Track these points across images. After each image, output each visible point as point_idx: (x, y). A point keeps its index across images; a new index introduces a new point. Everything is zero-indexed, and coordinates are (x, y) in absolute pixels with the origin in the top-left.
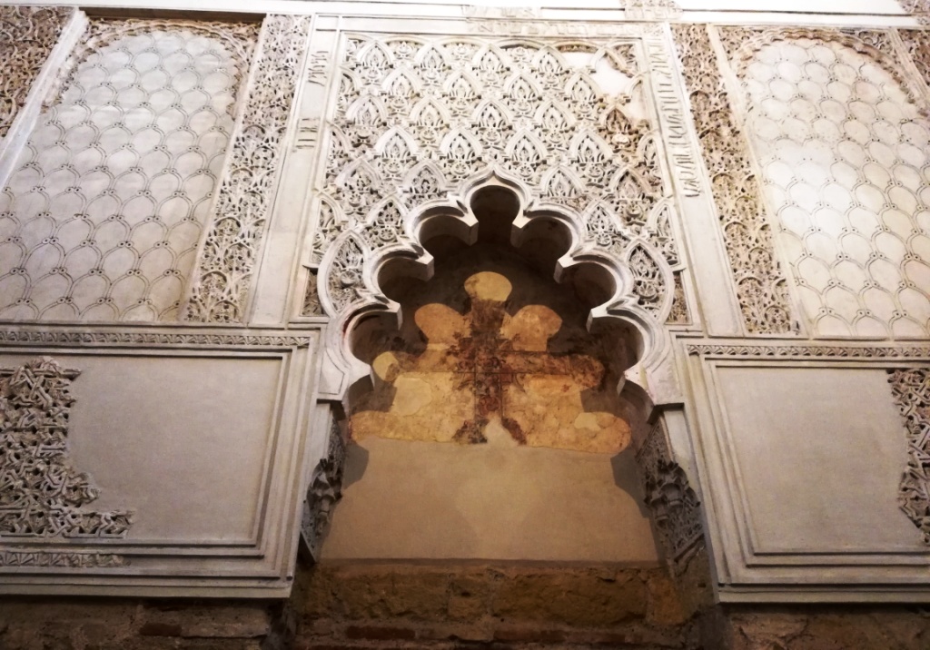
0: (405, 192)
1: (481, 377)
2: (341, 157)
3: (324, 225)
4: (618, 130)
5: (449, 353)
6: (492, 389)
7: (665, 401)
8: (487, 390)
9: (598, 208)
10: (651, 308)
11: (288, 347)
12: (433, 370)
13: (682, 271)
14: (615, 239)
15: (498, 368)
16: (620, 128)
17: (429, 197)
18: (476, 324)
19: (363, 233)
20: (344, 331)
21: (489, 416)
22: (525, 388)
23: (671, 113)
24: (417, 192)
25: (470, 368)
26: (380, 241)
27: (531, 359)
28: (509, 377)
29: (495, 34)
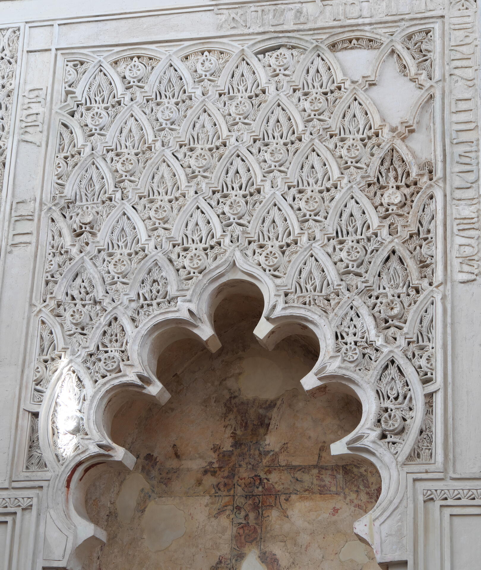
0: (131, 301)
1: (240, 501)
2: (62, 254)
3: (45, 352)
4: (392, 183)
5: (206, 472)
6: (252, 516)
7: (389, 558)
8: (246, 517)
9: (352, 308)
10: (394, 443)
11: (12, 510)
12: (187, 494)
13: (436, 392)
14: (366, 351)
15: (260, 489)
16: (396, 179)
17: (158, 304)
18: (238, 432)
19: (85, 362)
20: (68, 486)
21: (246, 550)
22: (289, 513)
23: (461, 149)
24: (145, 299)
25: (229, 490)
26: (103, 371)
27: (298, 475)
28: (271, 500)
29: (251, 31)
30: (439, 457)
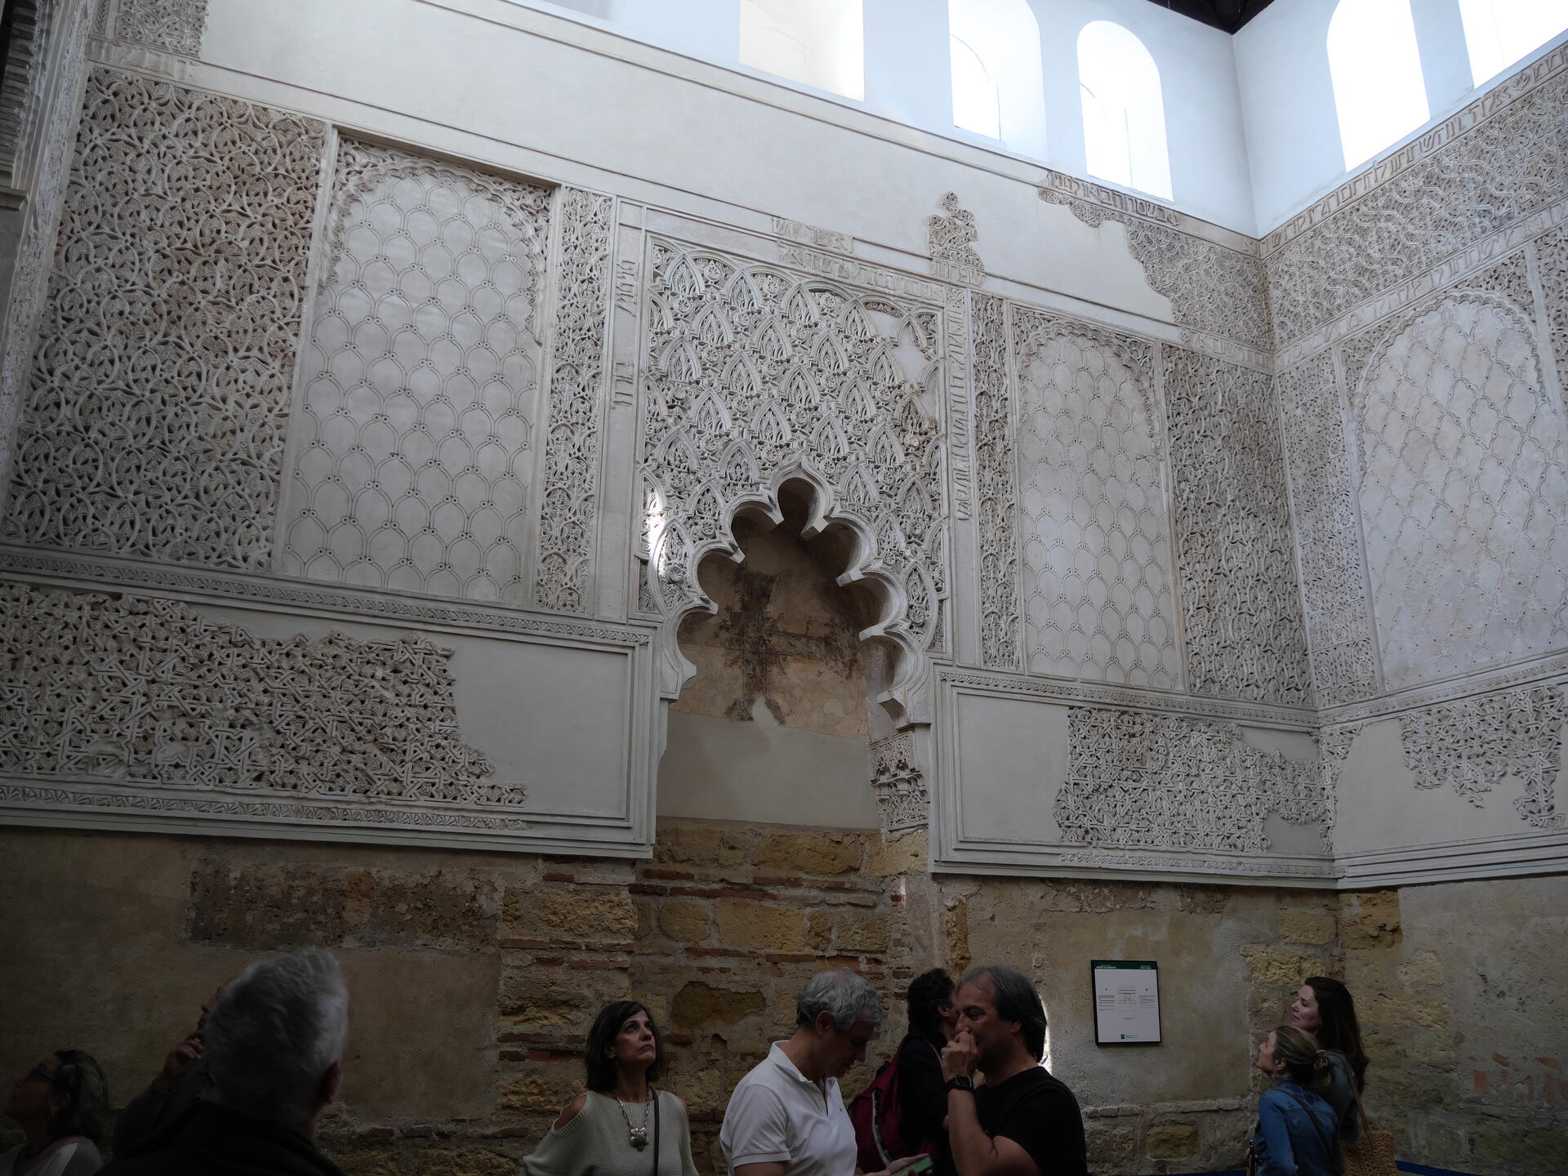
0: (721, 477)
1: (749, 656)
2: (658, 421)
3: (647, 507)
4: (910, 428)
5: (721, 628)
6: (758, 669)
7: (918, 720)
8: (754, 669)
9: (887, 521)
10: (918, 634)
11: (632, 644)
12: (707, 644)
13: (945, 599)
14: (897, 558)
15: (764, 648)
16: (913, 426)
17: (743, 486)
18: (746, 598)
19: (685, 523)
20: (675, 630)
21: (755, 696)
22: (786, 670)
23: (958, 416)
24: (731, 478)
25: (740, 646)
26: (700, 535)
27: (792, 640)
28: (772, 658)
29: (806, 270)
30: (950, 650)
